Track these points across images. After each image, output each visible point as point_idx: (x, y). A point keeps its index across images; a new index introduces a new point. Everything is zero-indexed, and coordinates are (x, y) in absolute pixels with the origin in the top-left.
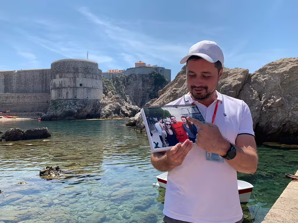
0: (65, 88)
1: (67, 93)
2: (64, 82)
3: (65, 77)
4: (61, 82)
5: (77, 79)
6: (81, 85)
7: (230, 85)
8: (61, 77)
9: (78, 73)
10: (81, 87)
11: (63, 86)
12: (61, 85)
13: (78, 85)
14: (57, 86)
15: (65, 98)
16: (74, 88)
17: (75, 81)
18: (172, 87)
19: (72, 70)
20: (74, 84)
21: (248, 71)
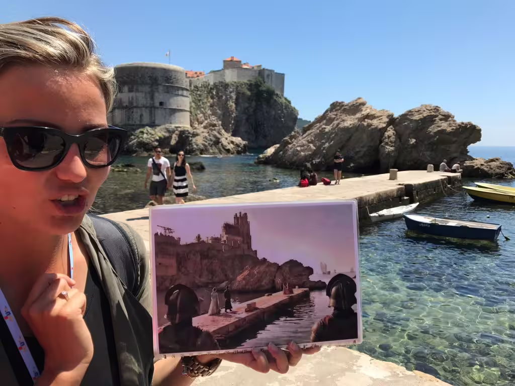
0: (137, 107)
1: (141, 116)
2: (136, 99)
3: (137, 91)
4: (131, 99)
5: (156, 94)
6: (161, 104)
7: (376, 128)
8: (130, 91)
9: (158, 85)
10: (161, 107)
11: (135, 104)
12: (131, 103)
13: (157, 104)
14: (125, 105)
15: (138, 123)
16: (151, 108)
17: (152, 98)
18: (321, 124)
19: (149, 81)
20: (152, 102)
21: (392, 115)
